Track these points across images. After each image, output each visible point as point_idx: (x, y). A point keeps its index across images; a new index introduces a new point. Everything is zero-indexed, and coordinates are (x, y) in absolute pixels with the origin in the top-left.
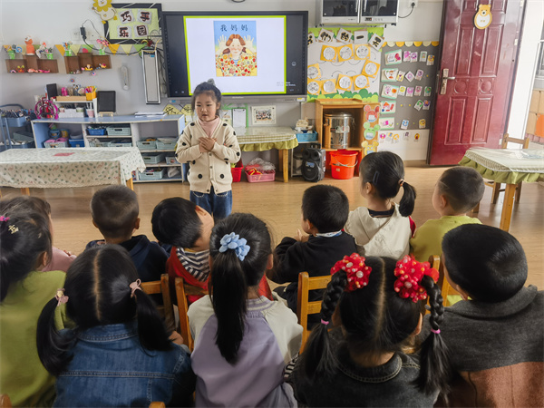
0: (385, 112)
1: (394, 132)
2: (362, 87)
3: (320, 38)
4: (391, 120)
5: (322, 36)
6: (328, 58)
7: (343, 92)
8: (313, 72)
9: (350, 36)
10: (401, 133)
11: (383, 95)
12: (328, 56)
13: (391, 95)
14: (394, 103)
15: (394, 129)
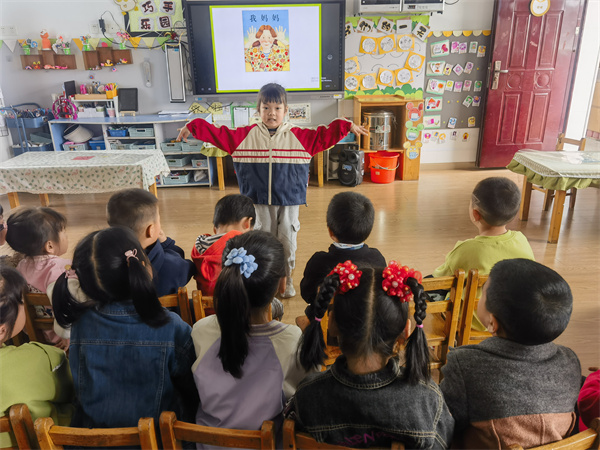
0: (430, 109)
1: (440, 132)
2: (405, 82)
3: (359, 28)
4: (437, 118)
5: (361, 26)
6: (367, 50)
7: (384, 88)
8: (350, 66)
9: (392, 26)
10: (448, 133)
11: (428, 90)
12: (367, 48)
13: (437, 90)
14: (441, 99)
15: (441, 128)
